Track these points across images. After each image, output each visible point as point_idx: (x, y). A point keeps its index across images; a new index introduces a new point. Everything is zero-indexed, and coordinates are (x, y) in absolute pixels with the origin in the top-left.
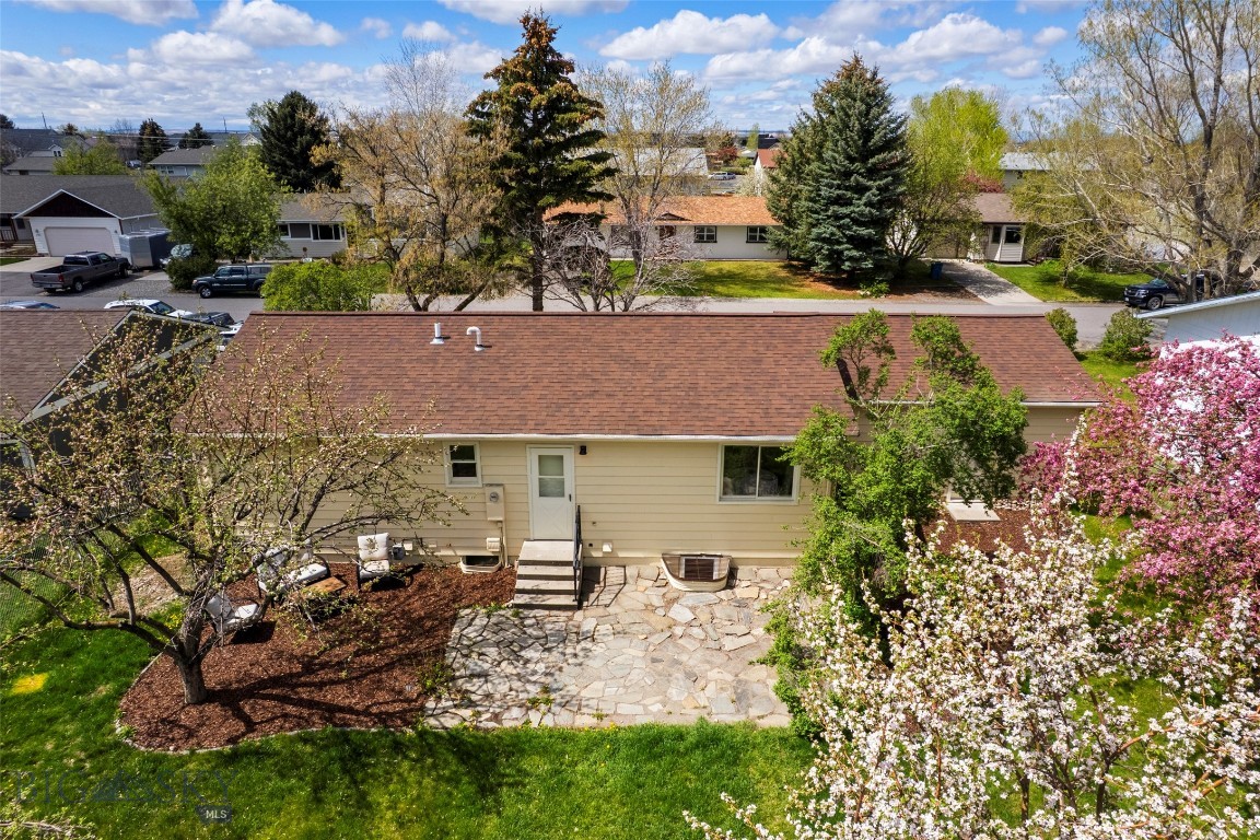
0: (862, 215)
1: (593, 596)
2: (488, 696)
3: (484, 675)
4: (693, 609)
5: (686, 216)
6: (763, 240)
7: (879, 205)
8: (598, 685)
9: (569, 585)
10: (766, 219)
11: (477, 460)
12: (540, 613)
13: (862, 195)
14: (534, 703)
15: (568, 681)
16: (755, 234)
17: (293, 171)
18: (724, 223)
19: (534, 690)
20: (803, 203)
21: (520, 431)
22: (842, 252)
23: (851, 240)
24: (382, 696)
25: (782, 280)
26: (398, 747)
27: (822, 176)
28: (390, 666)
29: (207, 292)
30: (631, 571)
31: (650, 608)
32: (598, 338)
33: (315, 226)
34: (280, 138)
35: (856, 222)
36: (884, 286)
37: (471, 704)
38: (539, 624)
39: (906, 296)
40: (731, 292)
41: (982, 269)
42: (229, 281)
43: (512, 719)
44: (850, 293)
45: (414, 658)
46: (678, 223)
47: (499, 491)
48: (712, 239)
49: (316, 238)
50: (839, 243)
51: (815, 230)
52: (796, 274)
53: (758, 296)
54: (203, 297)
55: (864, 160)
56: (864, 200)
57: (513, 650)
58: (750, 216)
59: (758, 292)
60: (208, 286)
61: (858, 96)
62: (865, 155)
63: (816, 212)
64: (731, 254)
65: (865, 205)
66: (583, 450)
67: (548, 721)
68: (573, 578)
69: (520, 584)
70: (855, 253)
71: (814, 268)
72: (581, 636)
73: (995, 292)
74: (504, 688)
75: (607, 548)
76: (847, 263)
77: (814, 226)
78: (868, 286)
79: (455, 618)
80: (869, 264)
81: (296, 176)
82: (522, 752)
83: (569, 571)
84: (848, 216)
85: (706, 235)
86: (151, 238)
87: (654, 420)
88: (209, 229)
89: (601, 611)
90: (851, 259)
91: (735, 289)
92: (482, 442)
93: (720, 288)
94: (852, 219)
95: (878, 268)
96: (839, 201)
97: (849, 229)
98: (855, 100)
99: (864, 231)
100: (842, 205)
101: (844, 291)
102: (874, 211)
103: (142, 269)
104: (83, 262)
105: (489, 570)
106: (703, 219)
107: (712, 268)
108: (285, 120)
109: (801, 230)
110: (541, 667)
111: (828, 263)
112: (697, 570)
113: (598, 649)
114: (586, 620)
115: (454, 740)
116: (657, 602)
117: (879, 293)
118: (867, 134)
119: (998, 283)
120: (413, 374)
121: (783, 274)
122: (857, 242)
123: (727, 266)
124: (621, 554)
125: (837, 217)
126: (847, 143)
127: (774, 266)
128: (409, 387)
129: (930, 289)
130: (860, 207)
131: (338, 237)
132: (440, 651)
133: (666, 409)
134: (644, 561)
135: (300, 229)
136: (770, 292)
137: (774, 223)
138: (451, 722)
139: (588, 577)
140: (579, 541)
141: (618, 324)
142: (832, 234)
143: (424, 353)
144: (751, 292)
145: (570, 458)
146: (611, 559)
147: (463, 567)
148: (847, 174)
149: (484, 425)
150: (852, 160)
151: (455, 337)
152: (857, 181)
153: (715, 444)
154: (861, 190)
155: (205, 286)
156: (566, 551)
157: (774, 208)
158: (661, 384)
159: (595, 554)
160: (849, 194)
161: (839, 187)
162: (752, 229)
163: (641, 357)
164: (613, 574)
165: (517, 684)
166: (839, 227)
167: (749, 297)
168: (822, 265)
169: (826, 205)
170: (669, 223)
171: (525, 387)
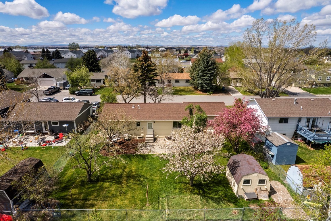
0: (207, 79)
1: (156, 142)
2: (143, 151)
3: (143, 150)
4: (169, 143)
5: (173, 77)
6: (189, 82)
7: (210, 77)
8: (157, 150)
9: (153, 140)
10: (189, 78)
11: (140, 124)
12: (149, 143)
13: (207, 75)
14: (149, 152)
15: (153, 150)
16: (187, 81)
17: (89, 67)
18: (181, 79)
19: (149, 151)
20: (196, 76)
21: (146, 120)
22: (203, 86)
23: (205, 83)
24: (130, 151)
25: (192, 91)
26: (134, 156)
27: (199, 71)
28: (131, 149)
29: (78, 95)
30: (161, 139)
31: (163, 143)
32: (156, 107)
33: (96, 80)
34: (86, 59)
35: (206, 80)
36: (212, 92)
37: (141, 152)
38: (149, 145)
39: (216, 94)
40: (182, 94)
41: (233, 88)
42: (82, 92)
43: (146, 153)
44: (205, 94)
45: (134, 148)
46: (171, 79)
47: (143, 128)
48: (178, 82)
49: (96, 82)
50: (203, 84)
51: (198, 82)
52: (195, 90)
53: (187, 95)
54: (77, 96)
55: (207, 68)
56: (207, 76)
57: (146, 147)
58: (186, 77)
59: (187, 94)
60: (78, 93)
61: (206, 55)
62: (208, 67)
63: (198, 78)
64: (182, 85)
65: (208, 77)
66: (154, 122)
67: (151, 154)
68: (153, 139)
69: (146, 140)
70: (206, 86)
71: (198, 89)
72: (154, 146)
73: (234, 93)
74: (145, 151)
75: (157, 136)
76: (204, 88)
77: (198, 81)
78: (209, 92)
79: (138, 144)
80: (209, 88)
81: (90, 68)
82: (148, 156)
83: (153, 138)
84: (204, 79)
85: (177, 81)
86: (64, 83)
87: (164, 118)
88: (77, 82)
89: (157, 143)
90: (205, 87)
91: (183, 93)
92: (140, 121)
93: (180, 93)
94: (205, 79)
95: (211, 89)
96: (203, 76)
97: (205, 81)
98: (205, 56)
99: (207, 82)
100: (203, 77)
101: (204, 93)
102: (209, 78)
103: (62, 89)
104: (52, 88)
105: (141, 139)
106: (177, 78)
107: (178, 88)
108: (88, 56)
109: (195, 81)
110: (149, 149)
111: (201, 88)
112: (170, 139)
113: (156, 147)
114: (155, 144)
115: (140, 155)
116: (164, 142)
117: (211, 94)
118: (208, 62)
119: (236, 91)
120: (131, 112)
121: (193, 89)
122: (206, 84)
123: (182, 88)
124: (159, 137)
125: (203, 79)
126: (204, 65)
127: (191, 88)
128: (130, 114)
129: (222, 93)
130: (206, 77)
131: (101, 82)
132: (137, 147)
133: (165, 117)
134: (163, 137)
135: (93, 80)
136: (189, 94)
137: (191, 79)
138: (139, 154)
139: (155, 140)
140: (154, 135)
141: (159, 105)
142: (201, 82)
143: (131, 109)
144: (186, 94)
145: (153, 123)
146: (158, 137)
147: (138, 138)
148: (204, 71)
149: (141, 119)
150: (205, 68)
151: (136, 107)
152: (206, 72)
153: (172, 121)
154: (207, 74)
155: (77, 93)
156: (152, 136)
157: (191, 76)
158: (165, 113)
159: (156, 137)
160: (204, 74)
161: (203, 73)
162: (186, 80)
163: (162, 109)
164: (158, 139)
165: (147, 150)
166: (203, 81)
167: (185, 95)
168: (200, 89)
169: (200, 76)
170: (170, 79)
171: (146, 114)
